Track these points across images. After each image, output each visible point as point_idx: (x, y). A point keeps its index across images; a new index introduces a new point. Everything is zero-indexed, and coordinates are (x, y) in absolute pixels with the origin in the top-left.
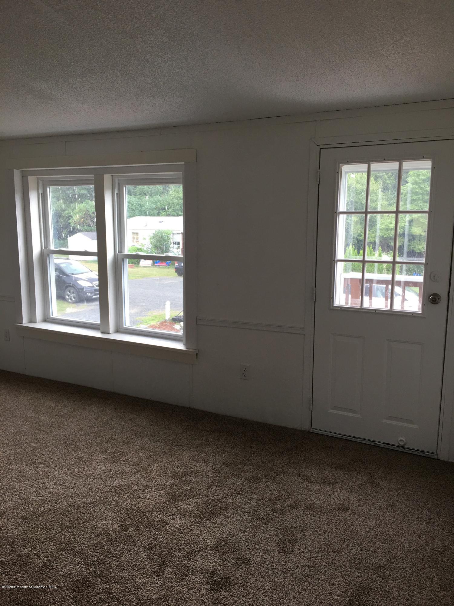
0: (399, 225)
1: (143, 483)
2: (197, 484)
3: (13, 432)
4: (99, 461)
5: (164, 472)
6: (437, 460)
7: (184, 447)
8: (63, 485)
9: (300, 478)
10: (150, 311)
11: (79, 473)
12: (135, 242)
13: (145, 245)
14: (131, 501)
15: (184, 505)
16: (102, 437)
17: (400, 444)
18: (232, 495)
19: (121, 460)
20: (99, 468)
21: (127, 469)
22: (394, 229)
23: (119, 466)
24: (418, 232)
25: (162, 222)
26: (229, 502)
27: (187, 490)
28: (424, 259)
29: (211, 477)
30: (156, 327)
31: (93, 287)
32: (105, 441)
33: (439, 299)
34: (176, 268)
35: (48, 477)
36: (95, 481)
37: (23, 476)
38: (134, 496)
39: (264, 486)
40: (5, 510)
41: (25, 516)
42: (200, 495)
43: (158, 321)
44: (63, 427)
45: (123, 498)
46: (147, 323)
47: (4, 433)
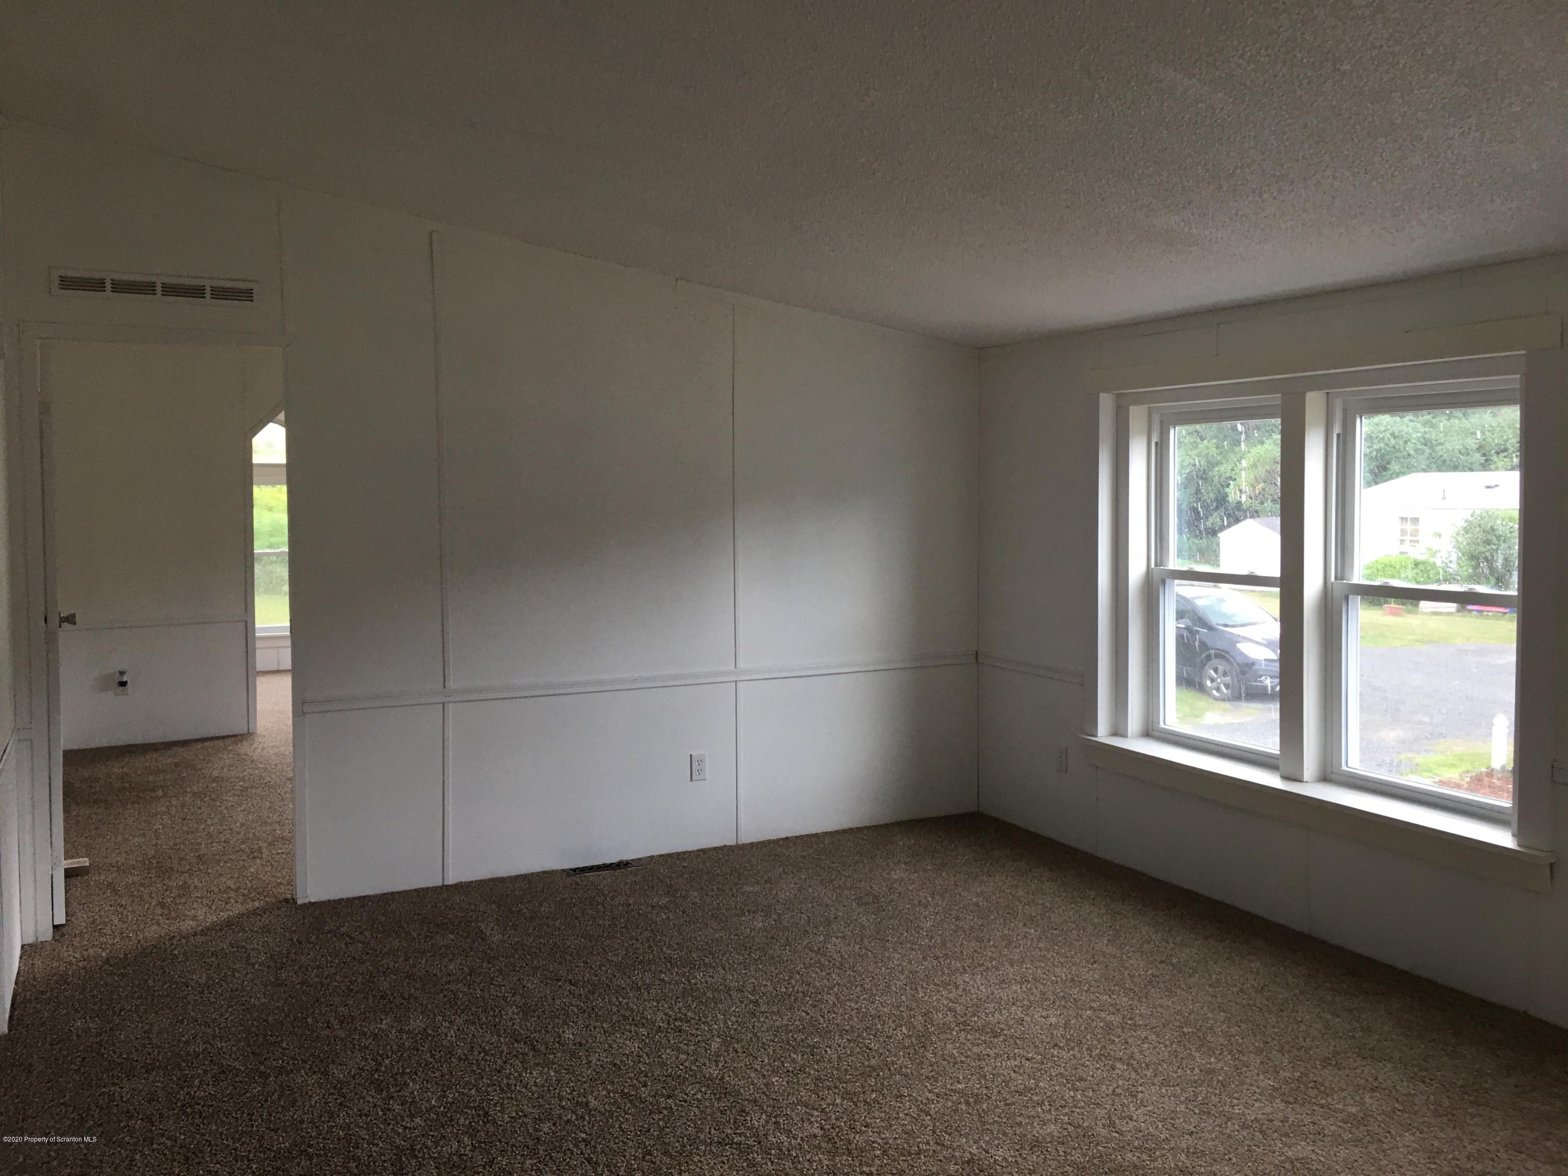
1: (1368, 1170)
3: (1064, 978)
4: (1258, 1091)
5: (1429, 1158)
7: (1496, 1112)
8: (1169, 1121)
10: (1442, 740)
11: (1207, 1104)
12: (1407, 542)
13: (1439, 551)
16: (1270, 1036)
19: (1313, 1100)
20: (1257, 1105)
21: (1331, 1127)
23: (1307, 1114)
30: (1458, 786)
31: (1269, 660)
32: (1276, 1048)
35: (1136, 1096)
36: (1245, 1133)
37: (1081, 1079)
41: (1081, 1163)
43: (1468, 772)
44: (1176, 992)
46: (1430, 771)
47: (1045, 976)
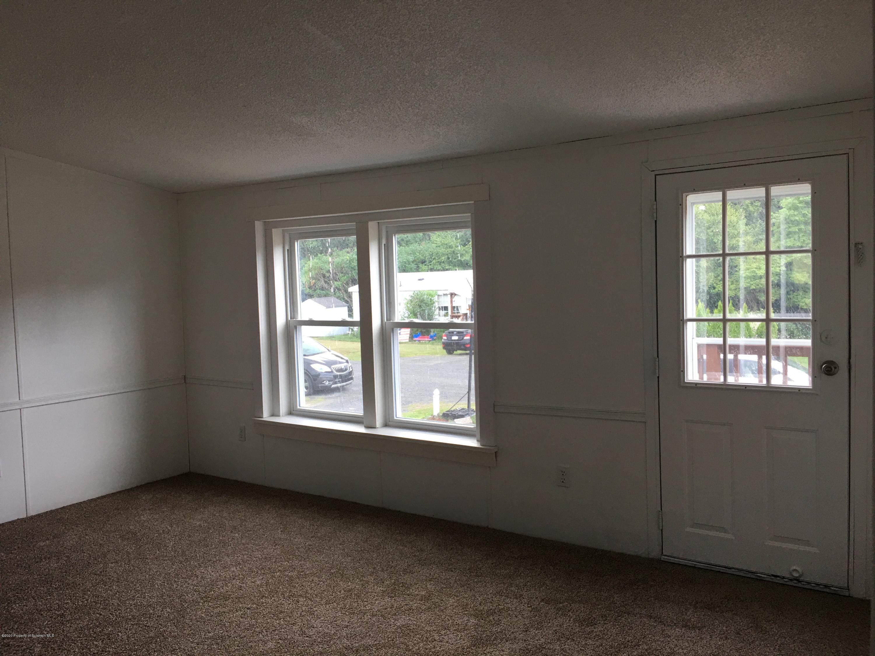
0: (772, 270)
1: (437, 622)
2: (509, 626)
3: (260, 557)
4: (376, 595)
5: (463, 609)
6: (849, 598)
7: (487, 578)
8: (334, 623)
9: (652, 619)
10: (410, 405)
11: (352, 608)
14: (424, 645)
15: (495, 651)
16: (375, 564)
17: (793, 576)
18: (558, 640)
19: (404, 593)
20: (377, 603)
21: (415, 605)
22: (765, 276)
23: (402, 601)
24: (802, 279)
25: (423, 279)
26: (556, 649)
27: (497, 633)
28: (811, 314)
29: (527, 617)
31: (332, 372)
32: (380, 569)
33: (835, 368)
34: (444, 343)
35: (314, 614)
36: (374, 619)
37: (281, 612)
38: (427, 638)
39: (602, 629)
40: (265, 652)
42: (515, 639)
44: (323, 552)
45: (413, 640)
47: (249, 559)
